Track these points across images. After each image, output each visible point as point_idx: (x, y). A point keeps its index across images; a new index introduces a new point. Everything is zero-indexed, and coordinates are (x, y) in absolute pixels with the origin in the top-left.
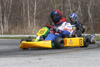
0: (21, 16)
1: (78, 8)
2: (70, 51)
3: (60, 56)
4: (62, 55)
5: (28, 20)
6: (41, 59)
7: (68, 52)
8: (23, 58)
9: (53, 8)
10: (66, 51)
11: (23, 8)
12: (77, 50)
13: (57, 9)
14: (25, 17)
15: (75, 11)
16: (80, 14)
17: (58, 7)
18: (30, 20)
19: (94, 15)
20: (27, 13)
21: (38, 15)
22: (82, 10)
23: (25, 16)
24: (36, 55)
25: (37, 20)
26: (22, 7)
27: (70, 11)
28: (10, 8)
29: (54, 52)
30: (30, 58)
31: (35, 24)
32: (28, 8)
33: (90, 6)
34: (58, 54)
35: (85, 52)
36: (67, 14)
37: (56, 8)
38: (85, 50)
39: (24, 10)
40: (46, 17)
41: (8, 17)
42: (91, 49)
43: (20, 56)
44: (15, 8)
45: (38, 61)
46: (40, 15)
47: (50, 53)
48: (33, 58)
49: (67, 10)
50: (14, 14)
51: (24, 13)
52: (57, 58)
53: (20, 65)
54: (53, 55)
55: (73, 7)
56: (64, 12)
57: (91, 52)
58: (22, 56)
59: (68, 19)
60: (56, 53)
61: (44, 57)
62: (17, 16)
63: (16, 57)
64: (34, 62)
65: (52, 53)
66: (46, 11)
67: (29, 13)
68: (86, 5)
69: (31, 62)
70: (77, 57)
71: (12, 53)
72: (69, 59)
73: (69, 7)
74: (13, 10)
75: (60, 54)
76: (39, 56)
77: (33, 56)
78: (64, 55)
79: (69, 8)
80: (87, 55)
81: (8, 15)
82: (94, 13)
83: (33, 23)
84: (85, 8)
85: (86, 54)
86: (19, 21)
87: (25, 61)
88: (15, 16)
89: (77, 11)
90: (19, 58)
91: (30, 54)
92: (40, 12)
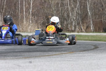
0: (17, 13)
1: (77, 5)
2: (65, 53)
3: (53, 59)
4: (55, 58)
5: (23, 17)
6: (32, 62)
7: (62, 54)
8: (12, 61)
9: (50, 5)
10: (60, 53)
11: (19, 4)
12: (72, 52)
13: (55, 6)
14: (20, 14)
15: (73, 7)
16: (78, 11)
17: (55, 4)
18: (26, 17)
19: (94, 12)
20: (23, 9)
21: (35, 12)
22: (81, 7)
23: (20, 12)
24: (28, 57)
25: (33, 17)
26: (17, 3)
27: (68, 8)
28: (5, 4)
29: (46, 55)
30: (20, 60)
31: (30, 21)
32: (24, 4)
33: (90, 3)
34: (51, 56)
35: (80, 55)
36: (65, 11)
37: (53, 4)
38: (80, 52)
39: (19, 7)
40: (42, 13)
41: (3, 14)
42: (87, 50)
43: (10, 58)
44: (11, 4)
45: (28, 64)
46: (36, 12)
47: (43, 55)
48: (23, 60)
49: (65, 7)
50: (9, 10)
51: (20, 9)
52: (49, 62)
53: (7, 70)
54: (46, 58)
55: (71, 4)
56: (62, 9)
57: (87, 55)
58: (12, 58)
59: (66, 16)
60: (49, 56)
61: (35, 60)
62: (13, 13)
63: (5, 59)
64: (24, 66)
65: (44, 55)
66: (43, 7)
67: (24, 10)
68: (85, 2)
69: (20, 66)
70: (70, 60)
71: (2, 54)
72: (62, 62)
73: (67, 3)
74: (8, 6)
75: (53, 56)
76: (30, 58)
77: (24, 58)
78: (57, 57)
79: (67, 5)
80: (81, 58)
81: (3, 11)
82: (94, 10)
83: (29, 21)
84: (84, 5)
85: (81, 56)
86: (14, 18)
87: (14, 65)
88: (10, 12)
89: (76, 8)
90: (8, 61)
91: (21, 56)
92: (36, 9)
